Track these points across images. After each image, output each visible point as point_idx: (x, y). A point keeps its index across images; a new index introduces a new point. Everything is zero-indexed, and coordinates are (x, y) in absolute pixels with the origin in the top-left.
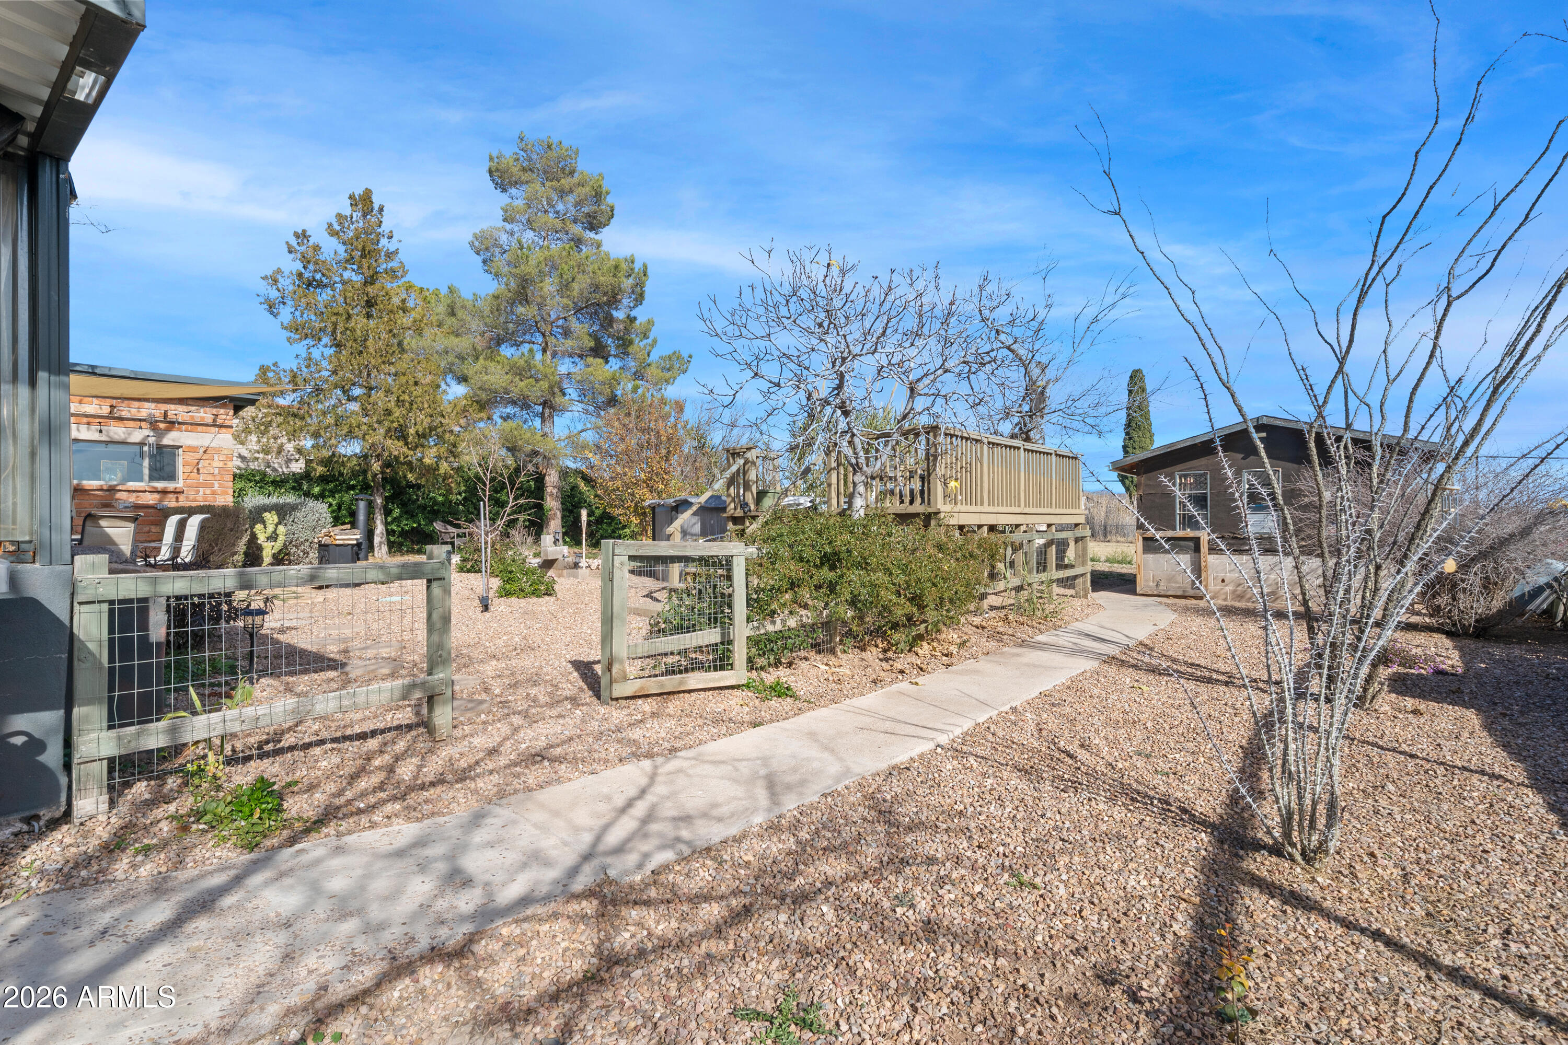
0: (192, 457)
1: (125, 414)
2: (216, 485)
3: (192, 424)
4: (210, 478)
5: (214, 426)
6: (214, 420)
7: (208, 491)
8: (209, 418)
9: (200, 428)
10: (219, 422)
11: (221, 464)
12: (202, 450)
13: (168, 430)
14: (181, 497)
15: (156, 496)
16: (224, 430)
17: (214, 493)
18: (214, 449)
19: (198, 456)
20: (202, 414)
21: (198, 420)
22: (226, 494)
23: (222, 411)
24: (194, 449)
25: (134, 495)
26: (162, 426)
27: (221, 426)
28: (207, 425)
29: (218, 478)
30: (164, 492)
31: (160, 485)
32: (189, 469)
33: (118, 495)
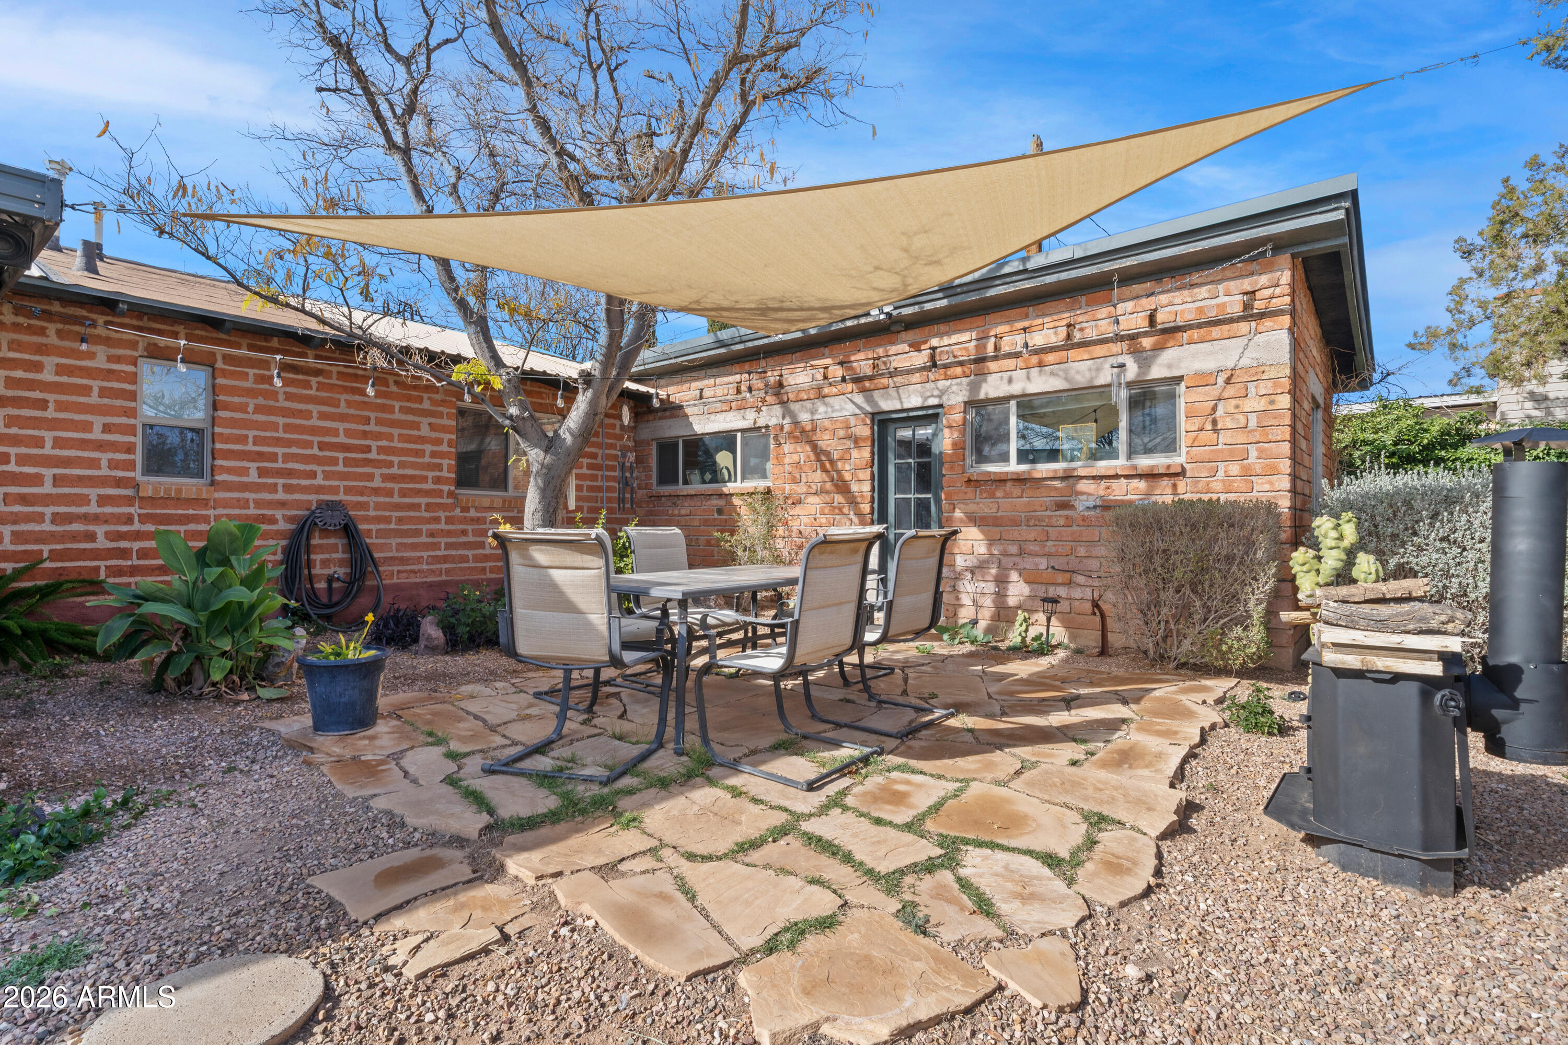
0: (1202, 397)
1: (1091, 333)
2: (1253, 453)
3: (1199, 326)
4: (1241, 438)
5: (1245, 318)
6: (1247, 306)
7: (1234, 469)
8: (1235, 305)
9: (1216, 331)
10: (1259, 305)
11: (1262, 404)
12: (1221, 381)
13: (1159, 348)
14: (1182, 485)
15: (1142, 485)
16: (1268, 323)
17: (1247, 473)
18: (1247, 369)
19: (1214, 392)
20: (1222, 299)
21: (1212, 314)
22: (1274, 472)
23: (1263, 280)
24: (1203, 380)
25: (1103, 484)
26: (1147, 342)
27: (1262, 316)
28: (1232, 321)
29: (1257, 436)
30: (1151, 476)
31: (1145, 462)
32: (1195, 424)
33: (1083, 486)
